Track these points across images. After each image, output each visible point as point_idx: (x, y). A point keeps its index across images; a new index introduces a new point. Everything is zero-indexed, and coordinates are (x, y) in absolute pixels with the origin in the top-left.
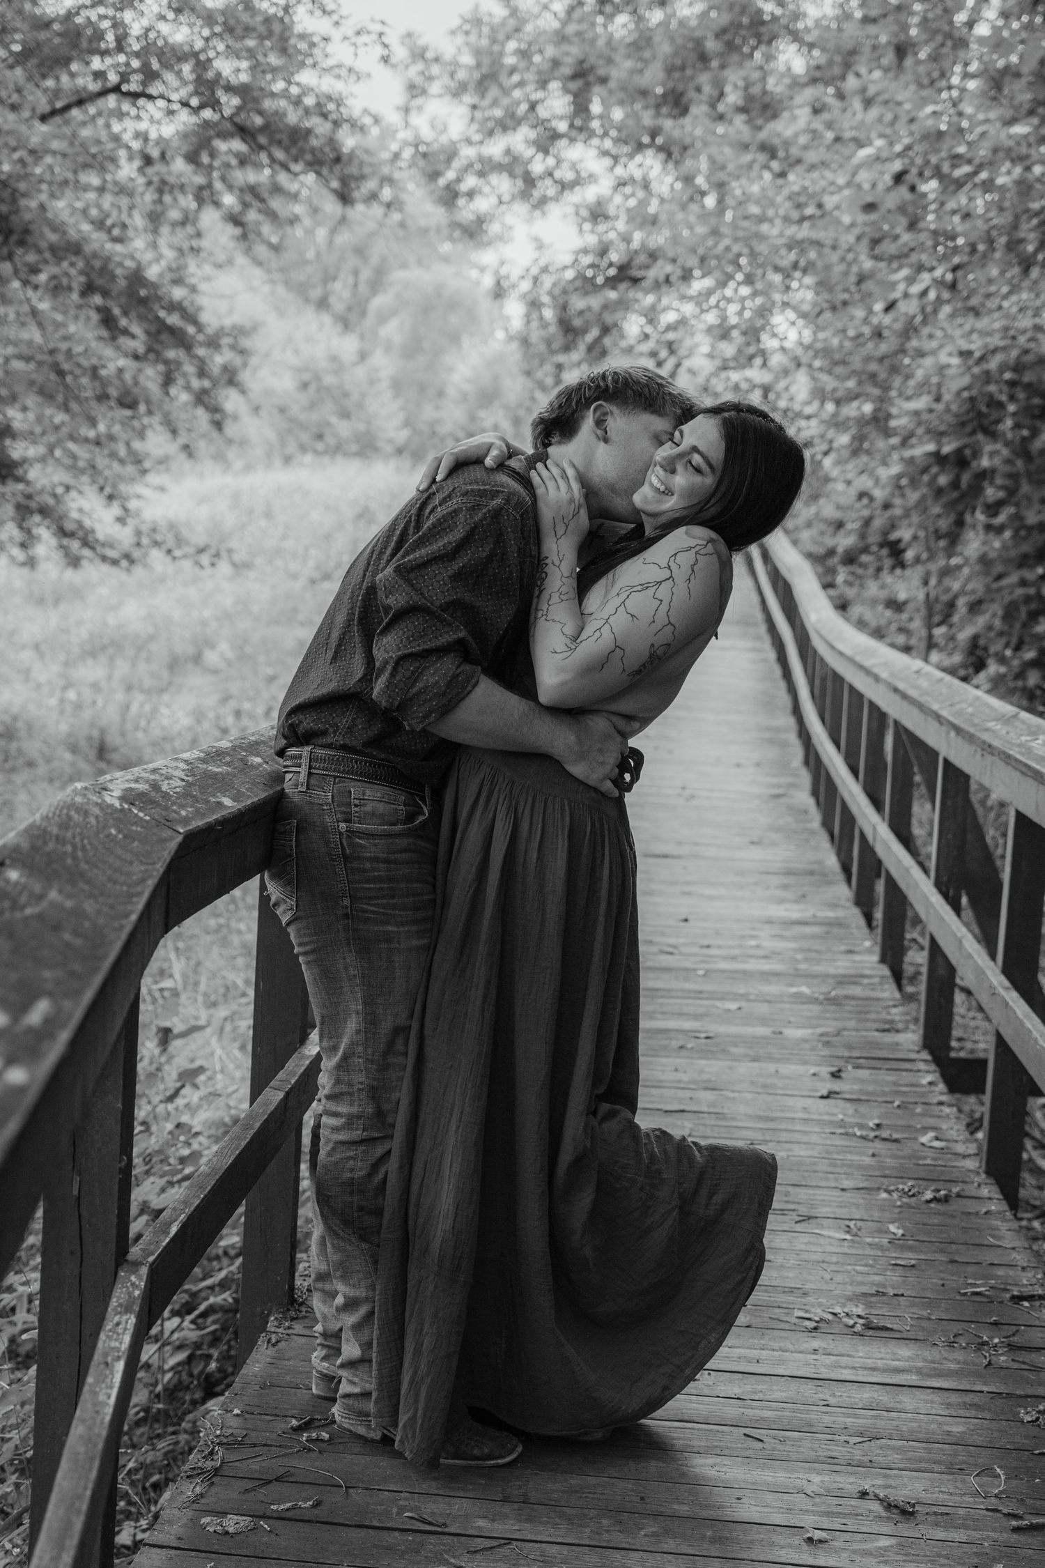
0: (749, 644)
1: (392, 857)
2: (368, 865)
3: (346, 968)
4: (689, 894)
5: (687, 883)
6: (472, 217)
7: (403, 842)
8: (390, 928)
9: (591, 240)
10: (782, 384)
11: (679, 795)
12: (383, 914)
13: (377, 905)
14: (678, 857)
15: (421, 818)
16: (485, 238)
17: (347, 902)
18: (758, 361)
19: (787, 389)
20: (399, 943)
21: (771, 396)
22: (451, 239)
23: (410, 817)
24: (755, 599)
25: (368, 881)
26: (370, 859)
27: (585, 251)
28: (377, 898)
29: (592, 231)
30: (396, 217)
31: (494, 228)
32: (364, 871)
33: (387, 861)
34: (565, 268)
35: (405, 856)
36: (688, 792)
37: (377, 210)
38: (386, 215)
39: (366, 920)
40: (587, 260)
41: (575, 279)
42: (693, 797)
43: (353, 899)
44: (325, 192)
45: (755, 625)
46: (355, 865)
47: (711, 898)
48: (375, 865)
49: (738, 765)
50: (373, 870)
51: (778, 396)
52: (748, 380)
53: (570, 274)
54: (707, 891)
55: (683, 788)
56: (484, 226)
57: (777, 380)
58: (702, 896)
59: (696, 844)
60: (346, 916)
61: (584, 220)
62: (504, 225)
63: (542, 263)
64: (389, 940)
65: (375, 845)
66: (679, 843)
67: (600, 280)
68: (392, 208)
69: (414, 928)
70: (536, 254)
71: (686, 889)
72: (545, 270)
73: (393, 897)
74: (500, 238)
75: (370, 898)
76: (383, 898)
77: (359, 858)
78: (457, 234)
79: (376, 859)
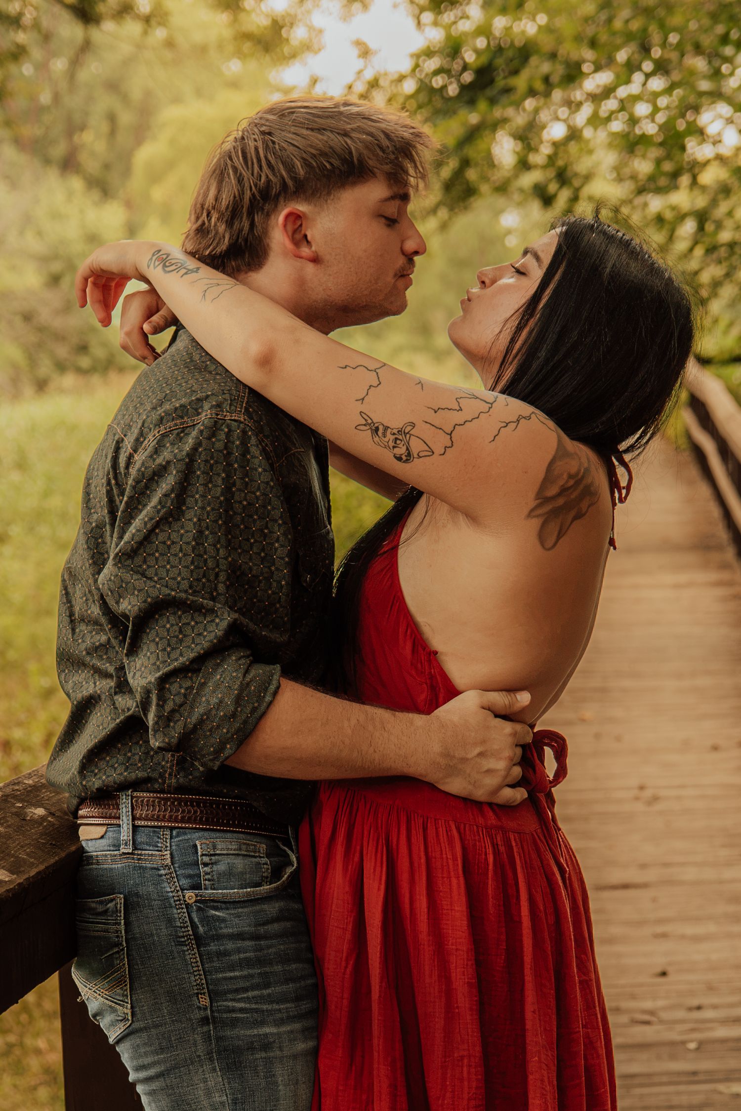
0: (713, 576)
1: (262, 930)
2: (230, 945)
3: (208, 1093)
4: (664, 936)
5: (661, 921)
6: (265, 22)
7: (272, 909)
8: (267, 1030)
9: (435, 35)
10: (723, 208)
11: (637, 799)
12: (256, 1011)
13: (248, 1000)
14: (644, 886)
15: (289, 870)
16: (286, 50)
17: (205, 1001)
18: (685, 180)
19: (730, 214)
20: (281, 1049)
21: (709, 227)
22: (239, 54)
23: (276, 873)
24: (715, 512)
25: (232, 968)
26: (232, 937)
27: (429, 53)
28: (246, 990)
29: (435, 24)
30: (160, 34)
31: (299, 34)
32: (226, 953)
33: (256, 937)
34: (401, 78)
35: (275, 927)
36: (648, 793)
37: (132, 28)
38: (145, 33)
39: (234, 1023)
40: (432, 64)
41: (418, 91)
42: (655, 799)
43: (214, 995)
44: (57, 9)
45: (719, 548)
46: (213, 947)
47: (696, 939)
48: (240, 944)
49: (715, 748)
50: (239, 951)
51: (719, 225)
52: (673, 208)
53: (409, 86)
54: (689, 930)
55: (642, 788)
56: (284, 32)
57: (714, 203)
58: (683, 937)
59: (666, 865)
60: (205, 1021)
61: (422, 9)
62: (311, 28)
63: (369, 75)
64: (266, 1046)
65: (238, 916)
66: (643, 866)
67: (453, 90)
68: (153, 22)
69: (297, 1026)
70: (360, 63)
71: (660, 929)
72: (374, 84)
73: (267, 986)
74: (307, 47)
75: (237, 991)
76: (253, 988)
77: (219, 937)
78: (247, 46)
79: (240, 936)
